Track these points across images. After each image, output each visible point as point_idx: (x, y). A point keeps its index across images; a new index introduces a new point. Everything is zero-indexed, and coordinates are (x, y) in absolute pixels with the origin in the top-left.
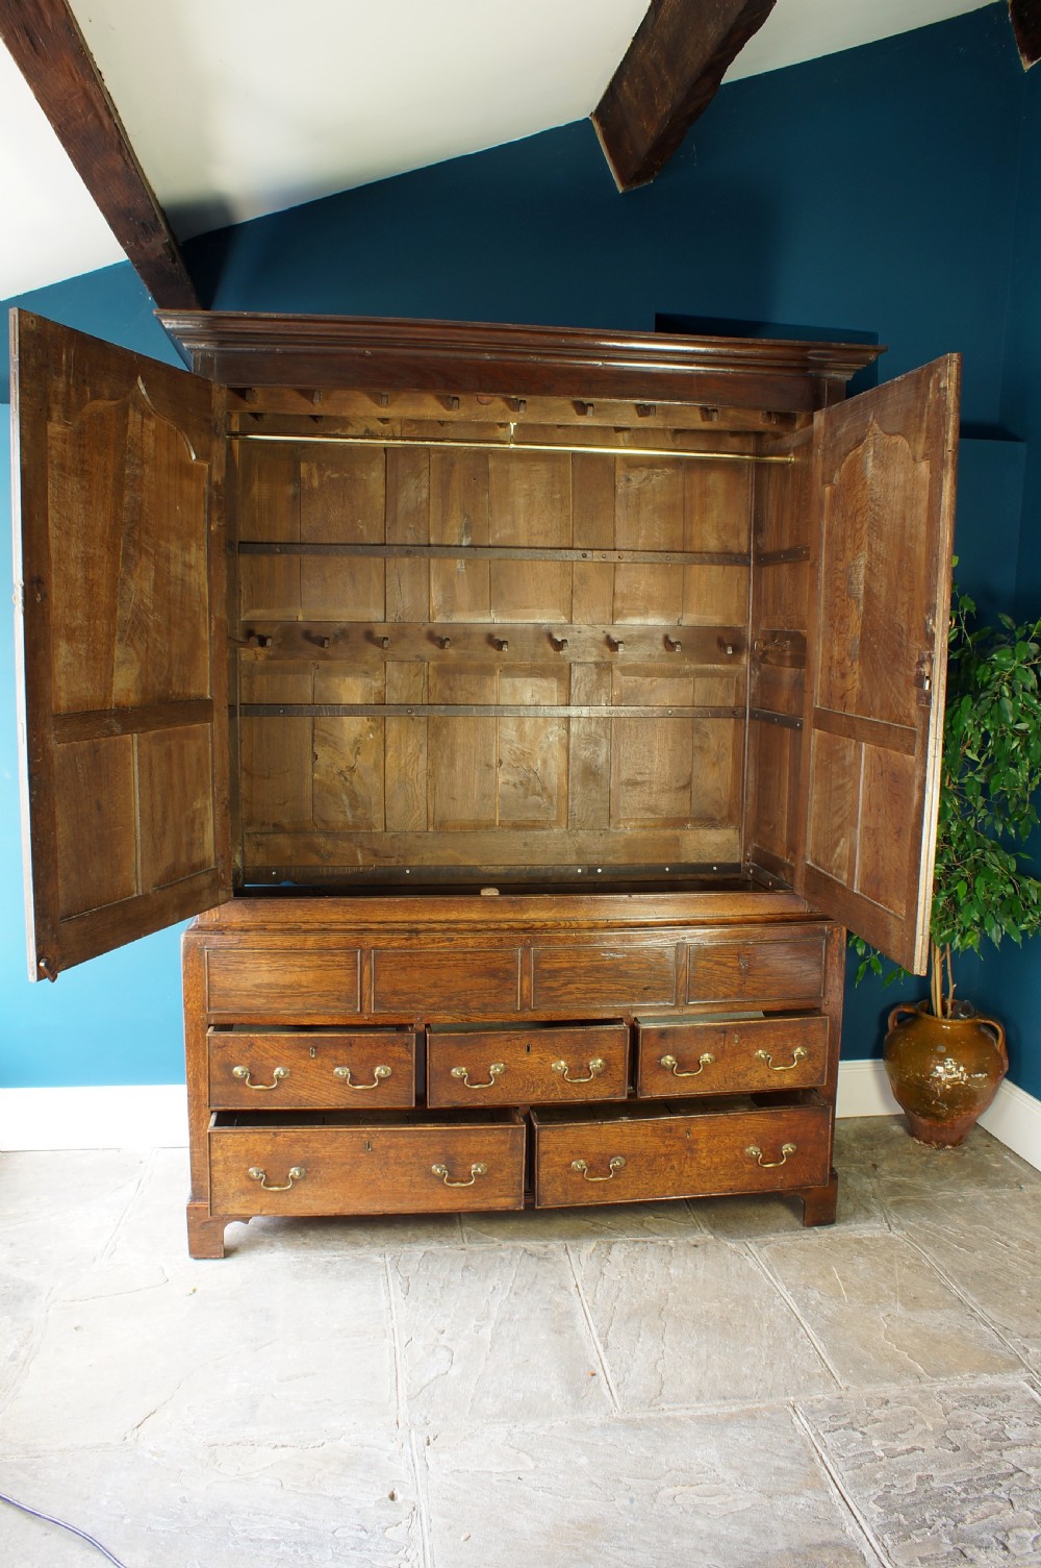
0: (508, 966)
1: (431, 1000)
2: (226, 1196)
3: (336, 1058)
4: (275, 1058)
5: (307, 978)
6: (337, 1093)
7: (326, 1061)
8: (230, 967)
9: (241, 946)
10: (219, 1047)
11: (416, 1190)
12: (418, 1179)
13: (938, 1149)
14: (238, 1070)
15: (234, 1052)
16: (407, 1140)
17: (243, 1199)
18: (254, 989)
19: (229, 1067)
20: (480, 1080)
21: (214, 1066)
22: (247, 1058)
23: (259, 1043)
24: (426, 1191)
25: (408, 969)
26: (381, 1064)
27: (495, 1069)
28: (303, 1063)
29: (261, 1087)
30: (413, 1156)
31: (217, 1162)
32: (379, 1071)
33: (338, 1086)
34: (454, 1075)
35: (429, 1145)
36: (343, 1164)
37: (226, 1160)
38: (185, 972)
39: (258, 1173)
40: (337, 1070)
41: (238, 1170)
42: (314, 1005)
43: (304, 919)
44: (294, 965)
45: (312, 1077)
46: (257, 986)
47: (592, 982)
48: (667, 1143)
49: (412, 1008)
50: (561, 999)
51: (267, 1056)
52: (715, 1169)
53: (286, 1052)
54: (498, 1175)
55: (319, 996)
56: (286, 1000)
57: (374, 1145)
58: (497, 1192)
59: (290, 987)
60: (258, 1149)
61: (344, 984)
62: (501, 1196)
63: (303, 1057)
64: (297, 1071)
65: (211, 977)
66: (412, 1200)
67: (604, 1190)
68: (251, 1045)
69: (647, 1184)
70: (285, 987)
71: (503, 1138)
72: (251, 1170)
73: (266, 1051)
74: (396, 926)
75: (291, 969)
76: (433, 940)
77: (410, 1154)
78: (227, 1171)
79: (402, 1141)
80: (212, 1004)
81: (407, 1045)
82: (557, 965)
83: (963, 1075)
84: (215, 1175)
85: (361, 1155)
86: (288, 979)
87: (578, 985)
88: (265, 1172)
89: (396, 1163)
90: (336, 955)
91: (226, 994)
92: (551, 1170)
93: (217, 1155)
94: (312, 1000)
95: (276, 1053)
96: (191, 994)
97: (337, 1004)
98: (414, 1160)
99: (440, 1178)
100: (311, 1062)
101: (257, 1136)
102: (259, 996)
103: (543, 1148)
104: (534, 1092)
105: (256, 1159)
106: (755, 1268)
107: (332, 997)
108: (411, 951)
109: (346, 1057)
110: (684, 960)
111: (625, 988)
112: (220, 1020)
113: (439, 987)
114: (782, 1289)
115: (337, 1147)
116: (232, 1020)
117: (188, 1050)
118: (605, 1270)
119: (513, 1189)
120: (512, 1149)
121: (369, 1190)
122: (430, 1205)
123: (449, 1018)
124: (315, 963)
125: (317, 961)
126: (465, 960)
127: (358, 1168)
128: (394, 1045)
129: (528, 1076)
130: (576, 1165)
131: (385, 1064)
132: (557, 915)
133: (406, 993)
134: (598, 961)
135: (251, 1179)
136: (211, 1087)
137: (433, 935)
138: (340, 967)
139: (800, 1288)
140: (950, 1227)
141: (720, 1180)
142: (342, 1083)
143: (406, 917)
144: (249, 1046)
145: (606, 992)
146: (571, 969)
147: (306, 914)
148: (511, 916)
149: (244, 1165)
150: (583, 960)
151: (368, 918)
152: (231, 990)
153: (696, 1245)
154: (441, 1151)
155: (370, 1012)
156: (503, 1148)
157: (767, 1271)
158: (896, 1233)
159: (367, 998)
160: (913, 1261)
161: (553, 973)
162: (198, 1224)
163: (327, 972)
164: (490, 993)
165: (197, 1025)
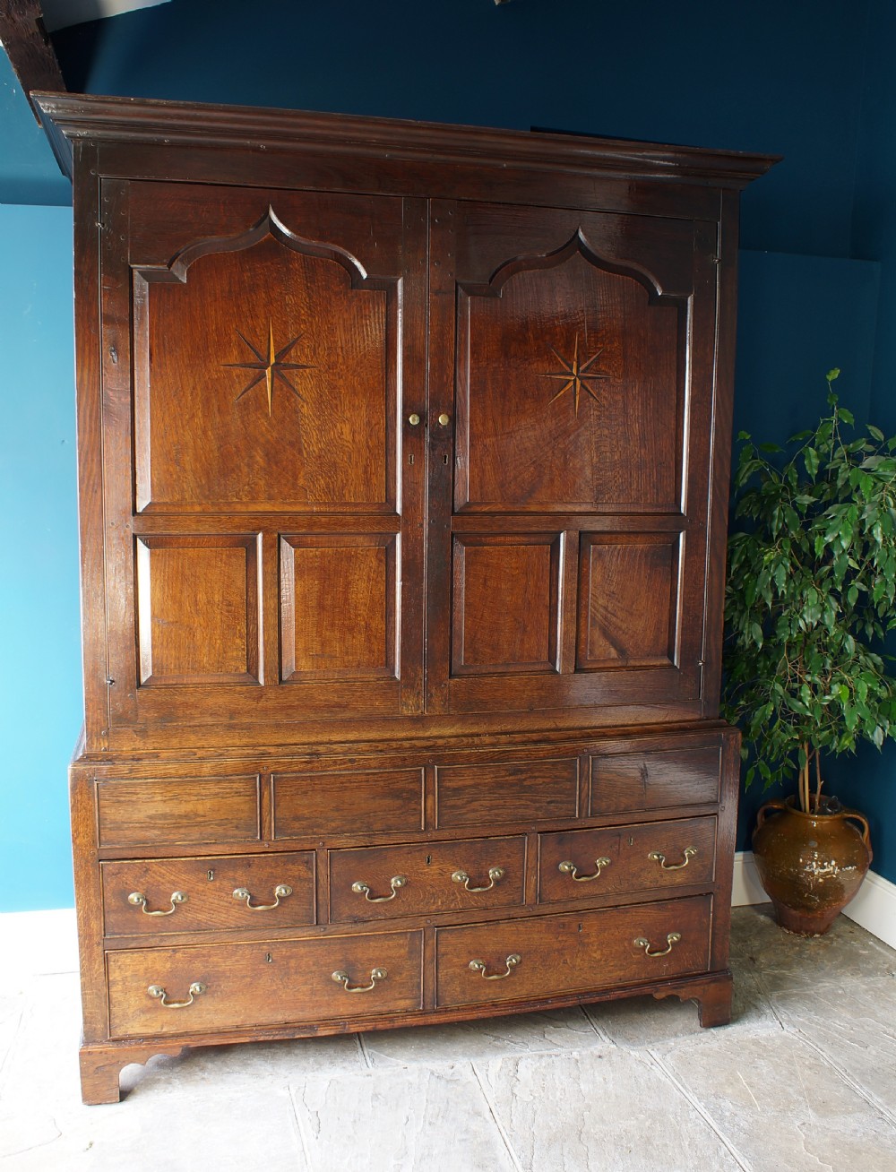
0: (411, 786)
1: (333, 824)
2: (125, 1015)
3: (235, 880)
4: (173, 883)
5: (204, 807)
6: (237, 915)
7: (225, 883)
8: (122, 799)
9: (133, 775)
10: (113, 875)
11: (317, 998)
12: (319, 987)
13: (807, 938)
14: (134, 897)
15: (129, 878)
16: (307, 949)
17: (143, 1018)
18: (148, 820)
19: (124, 894)
20: (381, 894)
21: (108, 894)
22: (143, 884)
23: (155, 868)
24: (327, 998)
25: (310, 793)
26: (281, 883)
27: (395, 882)
28: (201, 887)
29: (158, 913)
30: (314, 965)
31: (115, 982)
32: (280, 890)
33: (237, 907)
34: (355, 890)
35: (329, 953)
36: (244, 977)
37: (124, 980)
38: (73, 807)
39: (158, 992)
40: (236, 891)
41: (137, 989)
42: (211, 834)
43: (199, 744)
44: (189, 794)
45: (210, 900)
46: (151, 817)
47: (496, 799)
48: (560, 939)
49: (314, 833)
50: (464, 817)
51: (163, 881)
52: (605, 961)
53: (184, 876)
54: (398, 978)
55: (216, 825)
56: (182, 831)
57: (274, 956)
58: (397, 995)
59: (186, 816)
60: (158, 966)
61: (243, 811)
62: (401, 999)
63: (202, 881)
64: (195, 895)
65: (102, 810)
66: (313, 1008)
67: (500, 987)
68: (147, 870)
69: (542, 979)
70: (180, 816)
71: (401, 942)
72: (151, 988)
73: (162, 876)
74: (295, 749)
75: (188, 798)
76: (335, 762)
77: (311, 963)
78: (126, 991)
79: (302, 951)
80: (103, 838)
81: (307, 862)
82: (460, 783)
83: (834, 868)
84: (114, 995)
85: (262, 966)
86: (183, 808)
87: (483, 802)
88: (164, 990)
89: (296, 973)
90: (233, 782)
91: (118, 827)
92: (451, 971)
93: (115, 975)
94: (209, 830)
95: (172, 877)
96: (81, 829)
97: (236, 832)
98: (314, 968)
99: (341, 984)
100: (210, 885)
101: (156, 954)
102: (154, 828)
103: (442, 949)
104: (434, 903)
105: (155, 977)
106: (663, 1078)
107: (230, 825)
108: (312, 774)
109: (244, 878)
110: (586, 773)
111: (529, 803)
112: (112, 855)
113: (342, 810)
114: (694, 1099)
115: (237, 961)
116: (125, 854)
117: (77, 888)
118: (515, 1091)
119: (412, 991)
120: (410, 952)
121: (270, 1001)
122: (331, 1012)
123: (352, 842)
124: (212, 791)
125: (214, 789)
126: (367, 781)
127: (259, 979)
128: (294, 864)
129: (428, 888)
130: (474, 965)
131: (285, 883)
132: (460, 731)
133: (307, 818)
134: (502, 777)
135: (151, 997)
136: (106, 915)
137: (334, 757)
138: (238, 793)
139: (712, 1099)
140: (837, 1022)
141: (609, 972)
142: (242, 904)
143: (305, 739)
144: (145, 872)
145: (510, 809)
146: (475, 786)
147: (200, 739)
148: (413, 734)
149: (144, 984)
150: (488, 777)
151: (267, 742)
152: (123, 822)
153: (600, 1057)
154: (341, 958)
155: (271, 840)
156: (402, 951)
157: (675, 1081)
158: (789, 1032)
159: (267, 825)
160: (812, 1061)
161: (457, 791)
162: (92, 1069)
163: (225, 800)
164: (393, 814)
165: (87, 861)
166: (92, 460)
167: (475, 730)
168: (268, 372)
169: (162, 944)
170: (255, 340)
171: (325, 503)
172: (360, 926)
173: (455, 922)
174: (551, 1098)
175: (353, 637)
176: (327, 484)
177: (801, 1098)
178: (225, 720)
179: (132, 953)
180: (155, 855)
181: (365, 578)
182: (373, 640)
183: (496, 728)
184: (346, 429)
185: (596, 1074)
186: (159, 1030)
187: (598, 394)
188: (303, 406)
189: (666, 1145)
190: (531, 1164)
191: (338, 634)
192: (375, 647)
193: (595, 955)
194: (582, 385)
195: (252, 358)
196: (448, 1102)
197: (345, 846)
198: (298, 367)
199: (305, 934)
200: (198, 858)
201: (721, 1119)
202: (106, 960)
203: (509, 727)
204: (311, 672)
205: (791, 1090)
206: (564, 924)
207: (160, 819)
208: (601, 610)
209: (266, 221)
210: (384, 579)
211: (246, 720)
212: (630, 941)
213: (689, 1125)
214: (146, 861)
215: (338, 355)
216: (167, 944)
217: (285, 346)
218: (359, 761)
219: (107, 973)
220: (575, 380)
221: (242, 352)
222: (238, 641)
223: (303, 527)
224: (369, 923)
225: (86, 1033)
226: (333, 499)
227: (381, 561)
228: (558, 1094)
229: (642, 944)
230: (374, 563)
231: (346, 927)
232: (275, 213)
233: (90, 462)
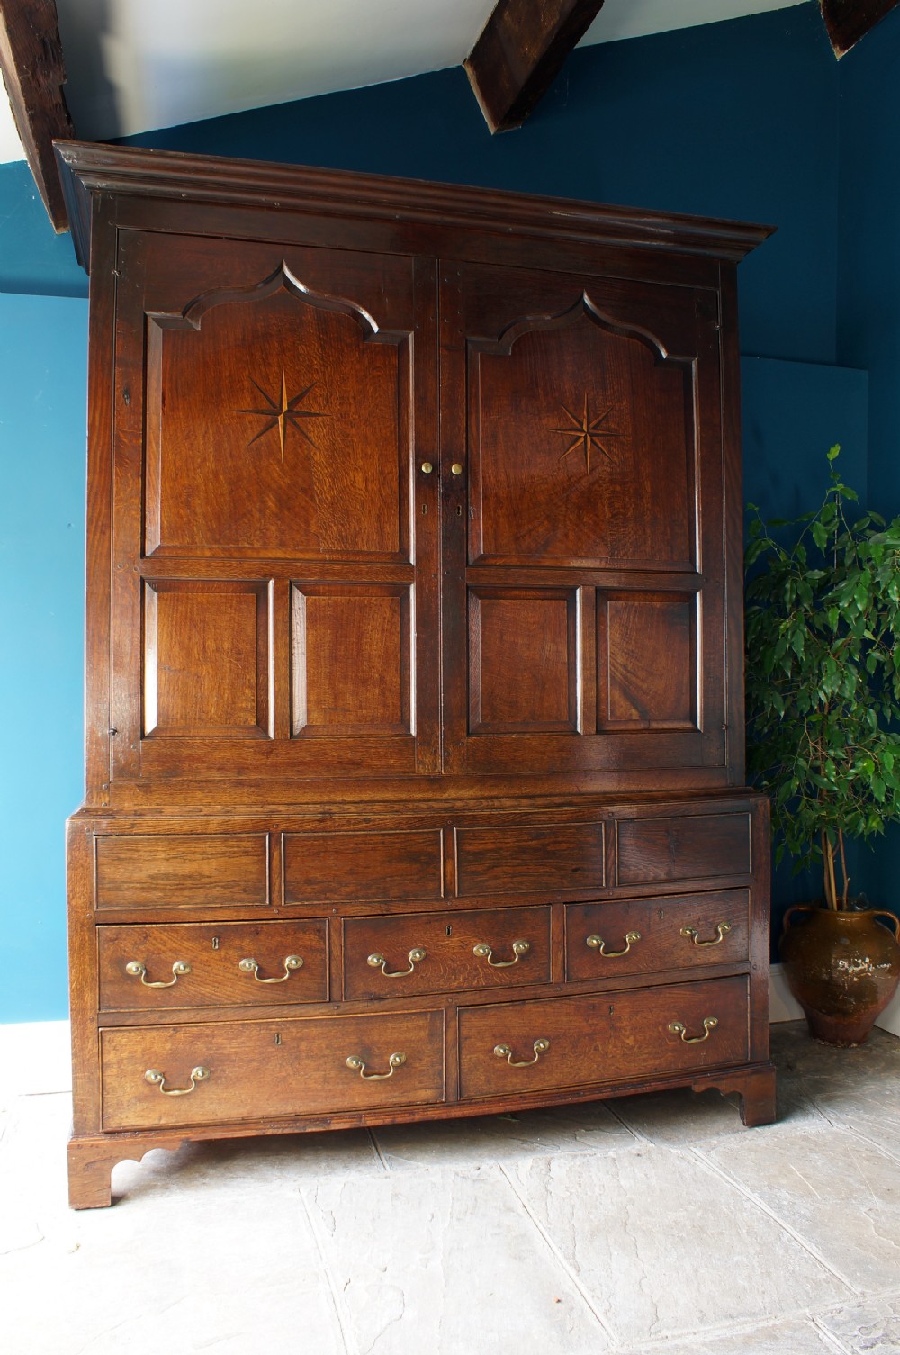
0: (430, 849)
1: (348, 889)
2: (119, 1104)
3: (242, 949)
4: (174, 951)
5: (210, 867)
6: (243, 989)
7: (231, 952)
8: (123, 856)
9: (134, 830)
10: (110, 940)
11: (330, 1087)
12: (333, 1074)
13: (844, 1048)
14: (132, 967)
15: (128, 945)
16: (319, 1030)
17: (139, 1107)
18: (150, 881)
19: (121, 962)
20: (399, 969)
21: (105, 963)
22: (142, 952)
23: (156, 934)
24: (340, 1087)
25: (322, 854)
26: (291, 954)
27: (414, 955)
28: (205, 956)
29: (158, 984)
30: (327, 1048)
31: (109, 1065)
32: (290, 962)
33: (243, 979)
34: (370, 963)
35: (343, 1035)
36: (251, 1061)
37: (119, 1062)
38: (70, 863)
39: (156, 1077)
40: (242, 962)
41: (134, 1073)
42: (217, 898)
43: (205, 801)
44: (194, 853)
45: (215, 971)
46: (152, 877)
47: (519, 865)
48: (590, 1022)
49: (327, 899)
50: (486, 884)
51: (163, 948)
52: (638, 1048)
53: (186, 944)
54: (418, 1065)
55: (223, 887)
56: (186, 893)
57: (284, 1037)
58: (417, 1084)
59: (190, 877)
60: (156, 1048)
61: (251, 873)
62: (421, 1089)
63: (208, 949)
64: (199, 965)
65: (101, 868)
66: (326, 1097)
67: (528, 1076)
68: (148, 936)
69: (572, 1067)
70: (184, 877)
71: (421, 1023)
72: (148, 1073)
73: (164, 944)
74: (306, 807)
75: (192, 856)
76: (349, 821)
77: (324, 1046)
78: (121, 1075)
79: (315, 1031)
80: (101, 899)
81: (319, 931)
82: (481, 847)
83: (869, 966)
84: (108, 1080)
85: (270, 1049)
86: (188, 868)
87: (505, 868)
88: (163, 1075)
89: (308, 1057)
90: (241, 840)
91: (118, 887)
92: (474, 1057)
93: (110, 1057)
94: (214, 892)
95: (174, 945)
96: (77, 889)
97: (244, 896)
98: (327, 1052)
99: (356, 1071)
100: (214, 954)
101: (154, 1034)
102: (155, 889)
103: (465, 1032)
104: (456, 979)
105: (153, 1060)
106: (710, 1173)
107: (237, 888)
108: (324, 834)
109: (252, 947)
110: (611, 839)
111: (553, 870)
112: (110, 918)
113: (357, 874)
114: (747, 1191)
115: (244, 1043)
116: (124, 918)
117: (72, 956)
118: (550, 1188)
119: (433, 1079)
120: (431, 1035)
121: (279, 1089)
122: (346, 1103)
123: (367, 910)
124: (218, 850)
125: (220, 847)
126: (383, 843)
127: (267, 1063)
128: (305, 933)
129: (449, 962)
130: (499, 1051)
131: (296, 954)
132: (479, 794)
133: (319, 882)
134: (524, 841)
135: (149, 1084)
136: (102, 987)
137: (348, 816)
138: (246, 853)
139: (766, 1189)
140: (889, 1118)
141: (644, 1060)
142: (250, 976)
143: (317, 798)
144: (145, 938)
145: (534, 876)
146: (497, 850)
147: (207, 796)
148: (430, 795)
149: (141, 1068)
150: (509, 840)
151: (277, 800)
152: (124, 882)
153: (639, 1155)
154: (357, 1040)
155: (281, 905)
156: (423, 1034)
157: (724, 1175)
158: (840, 1128)
159: (277, 888)
160: (869, 1153)
161: (479, 855)
162: (81, 1166)
163: (232, 859)
164: (411, 879)
165: (83, 925)
166: (102, 501)
167: (494, 793)
168: (281, 419)
169: (162, 1021)
170: (268, 387)
171: (337, 551)
172: (377, 1004)
173: (479, 1002)
174: (589, 1193)
175: (367, 691)
176: (340, 532)
177: (863, 1187)
178: (233, 776)
179: (129, 1031)
180: (156, 920)
181: (380, 628)
182: (387, 694)
183: (516, 791)
184: (359, 477)
185: (636, 1171)
186: (156, 1122)
187: (610, 451)
188: (315, 453)
189: (722, 1233)
190: (574, 1254)
191: (351, 687)
192: (390, 702)
193: (628, 1041)
194: (592, 441)
195: (265, 405)
196: (476, 1200)
197: (360, 914)
198: (310, 415)
199: (317, 1013)
200: (203, 924)
201: (779, 1208)
202: (101, 1038)
203: (530, 791)
204: (324, 727)
205: (851, 1180)
206: (594, 1006)
207: (163, 879)
208: (621, 669)
209: (280, 275)
210: (398, 629)
211: (254, 776)
212: (665, 1025)
213: (745, 1214)
214: (147, 926)
215: (350, 404)
216: (167, 1021)
217: (297, 394)
218: (374, 821)
219: (101, 1053)
220: (585, 437)
221: (254, 398)
222: (247, 691)
223: (315, 574)
224: (387, 1001)
225: (76, 1124)
226: (345, 546)
227: (394, 611)
228: (597, 1189)
229: (677, 1028)
230: (388, 615)
231: (361, 1005)
232: (289, 268)
233: (99, 503)
